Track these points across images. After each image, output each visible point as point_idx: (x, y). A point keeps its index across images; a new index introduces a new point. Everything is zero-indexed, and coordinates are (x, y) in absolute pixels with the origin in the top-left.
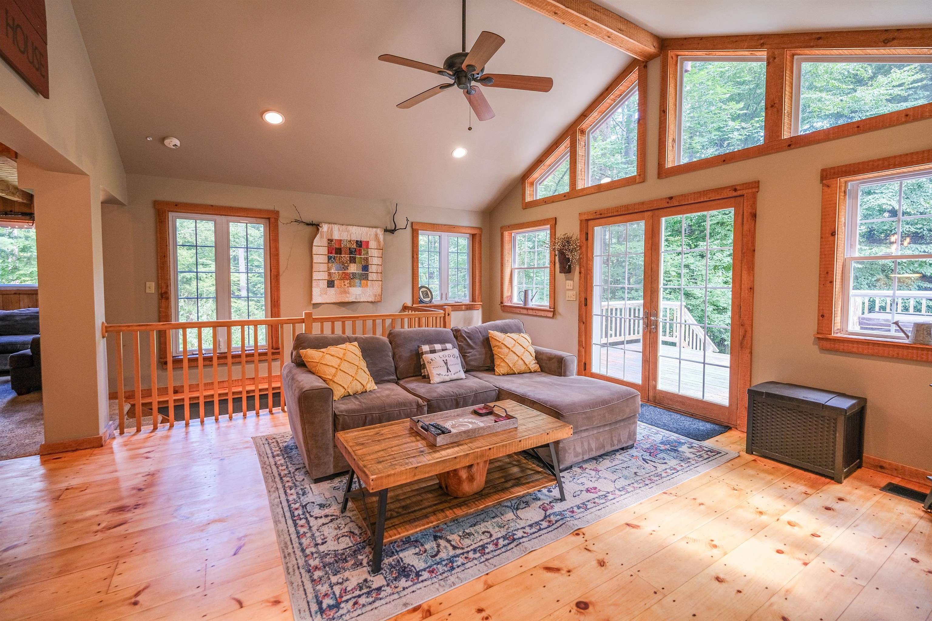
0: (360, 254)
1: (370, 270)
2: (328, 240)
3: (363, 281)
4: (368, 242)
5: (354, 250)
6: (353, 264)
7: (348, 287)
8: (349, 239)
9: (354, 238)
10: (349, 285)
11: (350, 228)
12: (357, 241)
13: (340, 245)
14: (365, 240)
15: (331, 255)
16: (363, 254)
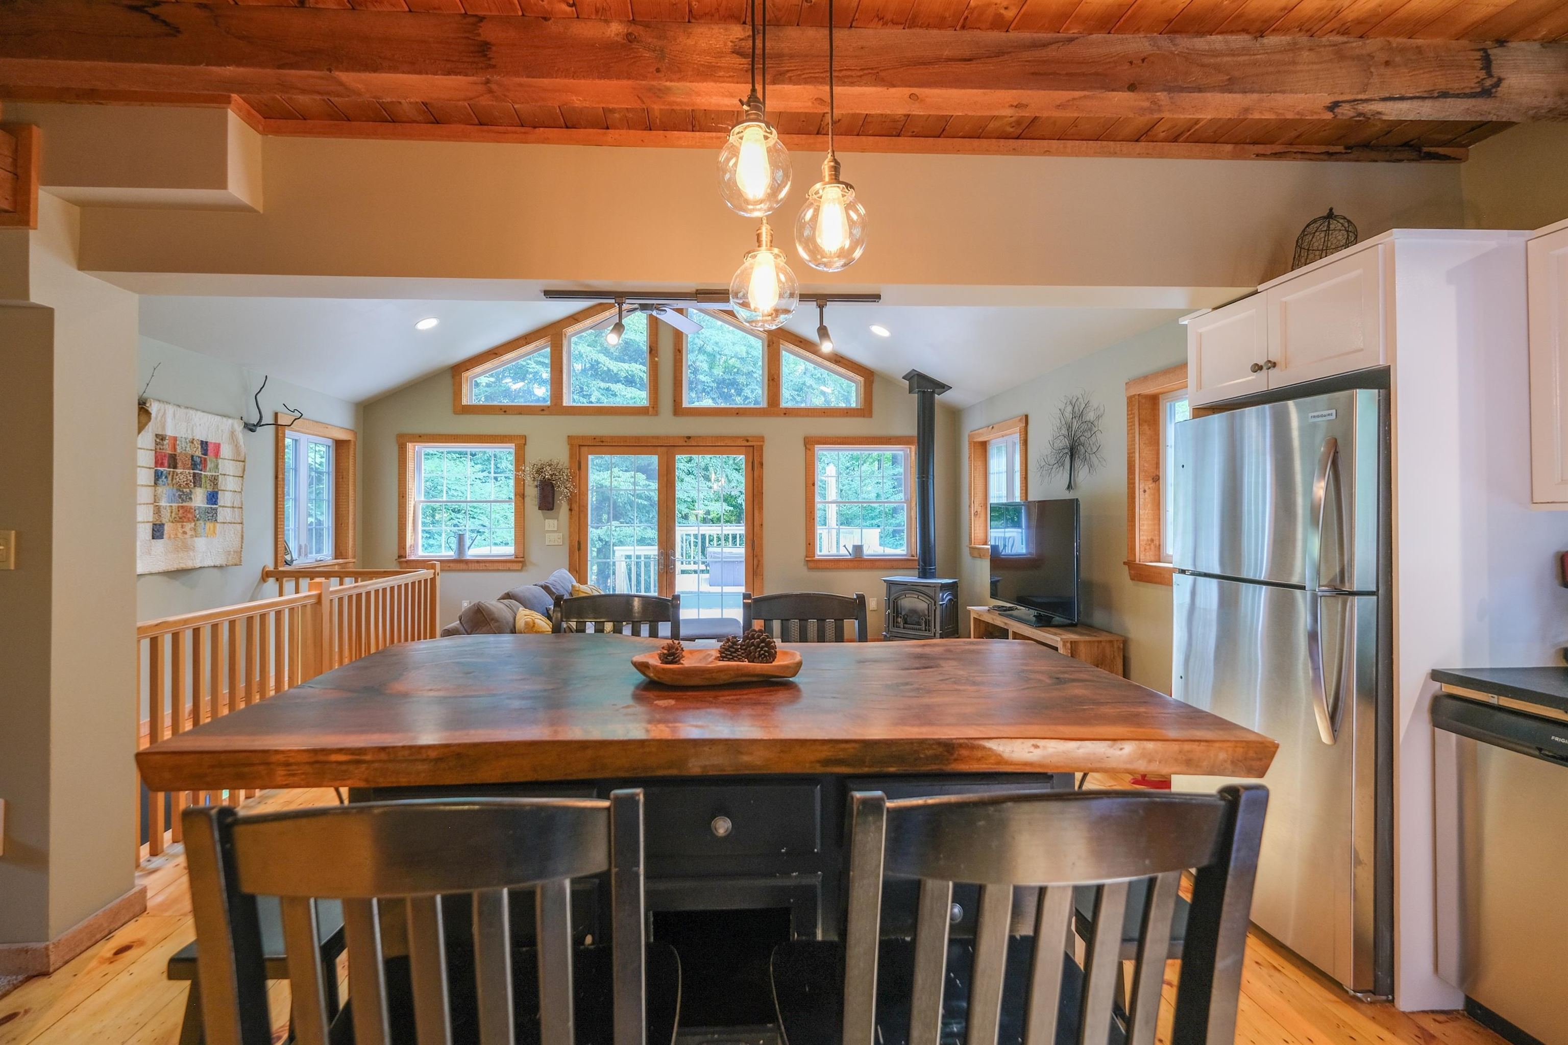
0: (205, 469)
1: (221, 502)
2: (157, 436)
3: (209, 525)
4: (219, 444)
5: (198, 460)
6: (199, 490)
7: (192, 536)
8: (190, 437)
9: (197, 435)
10: (193, 533)
11: (192, 412)
12: (202, 442)
13: (175, 449)
14: (213, 441)
15: (162, 469)
16: (208, 469)
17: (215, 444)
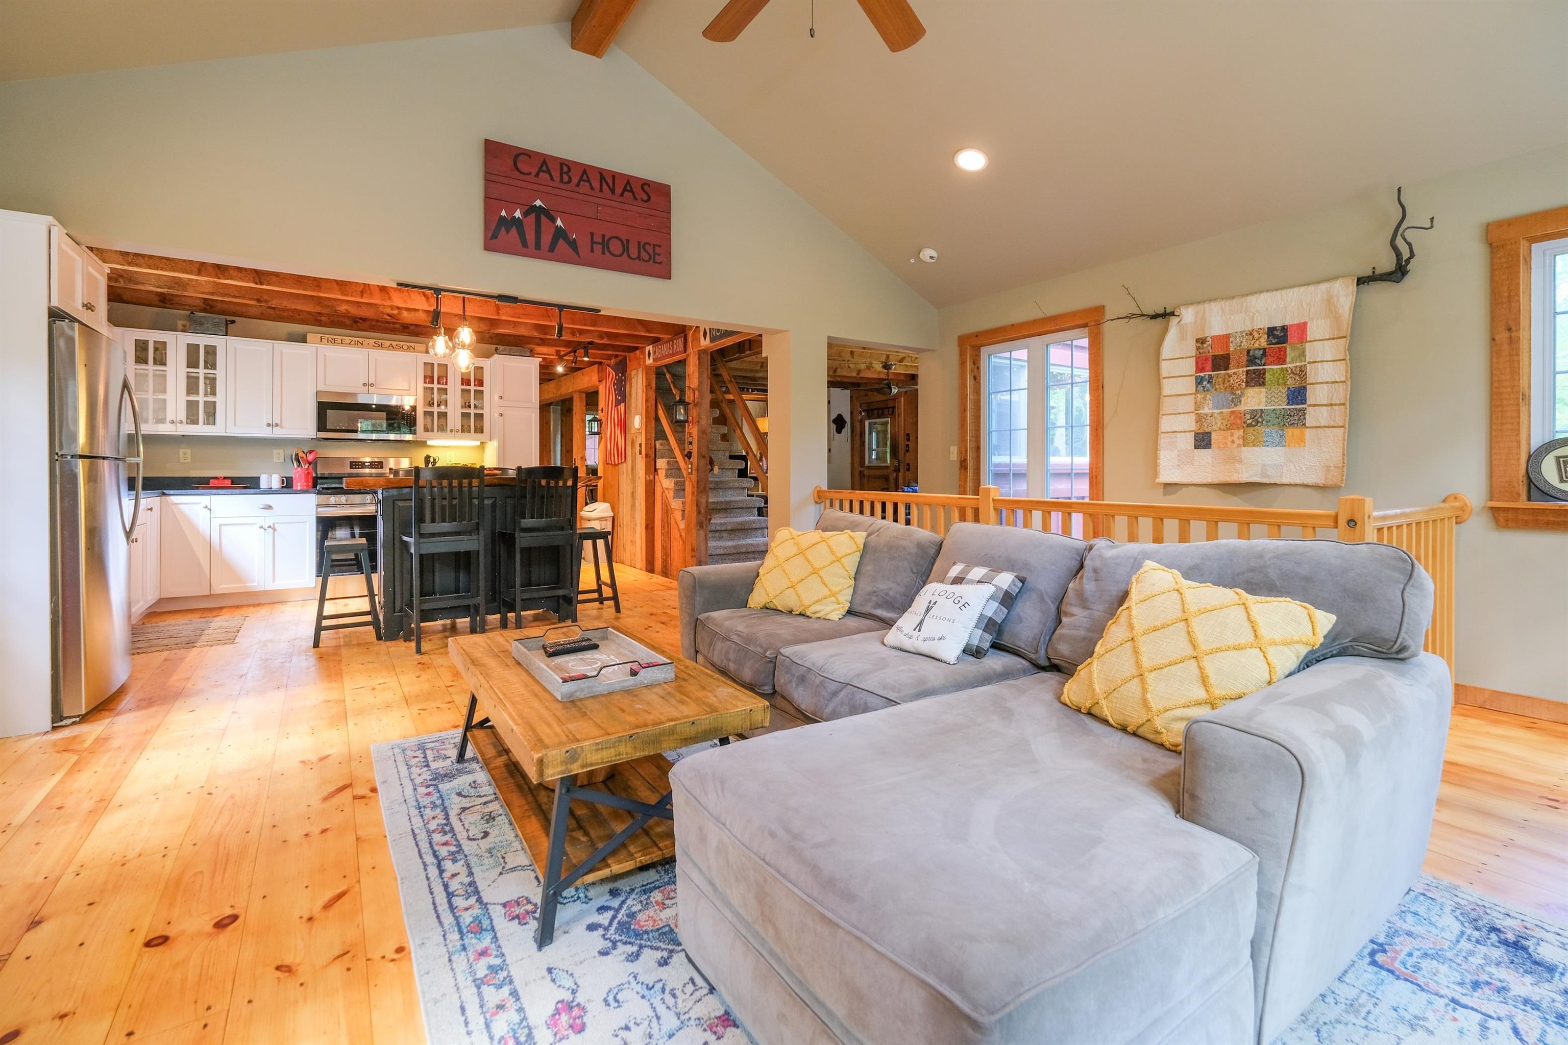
0: (1281, 360)
1: (1310, 400)
2: (1197, 341)
3: (1290, 431)
4: (1306, 324)
5: (1261, 353)
6: (1257, 389)
7: (1239, 445)
8: (1249, 328)
9: (1264, 323)
10: (1241, 442)
11: (1252, 300)
12: (1272, 330)
13: (1228, 347)
14: (1296, 322)
15: (1202, 374)
16: (1288, 360)
17: (1298, 325)
